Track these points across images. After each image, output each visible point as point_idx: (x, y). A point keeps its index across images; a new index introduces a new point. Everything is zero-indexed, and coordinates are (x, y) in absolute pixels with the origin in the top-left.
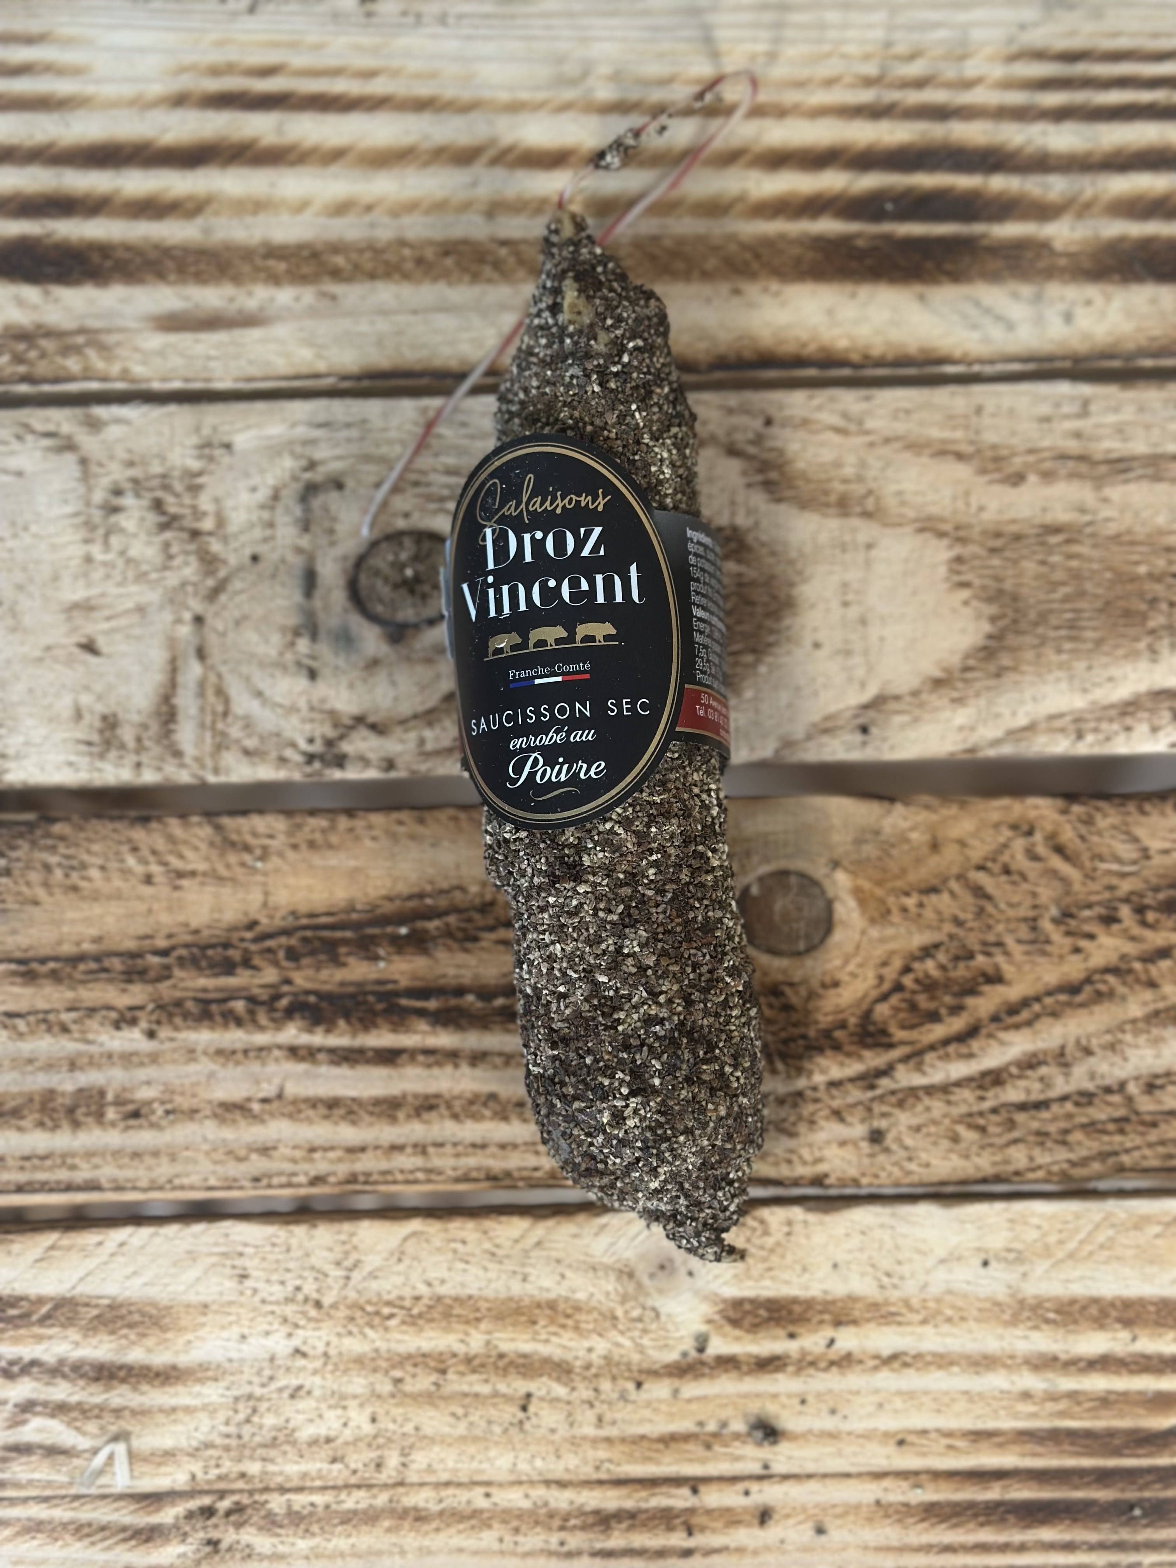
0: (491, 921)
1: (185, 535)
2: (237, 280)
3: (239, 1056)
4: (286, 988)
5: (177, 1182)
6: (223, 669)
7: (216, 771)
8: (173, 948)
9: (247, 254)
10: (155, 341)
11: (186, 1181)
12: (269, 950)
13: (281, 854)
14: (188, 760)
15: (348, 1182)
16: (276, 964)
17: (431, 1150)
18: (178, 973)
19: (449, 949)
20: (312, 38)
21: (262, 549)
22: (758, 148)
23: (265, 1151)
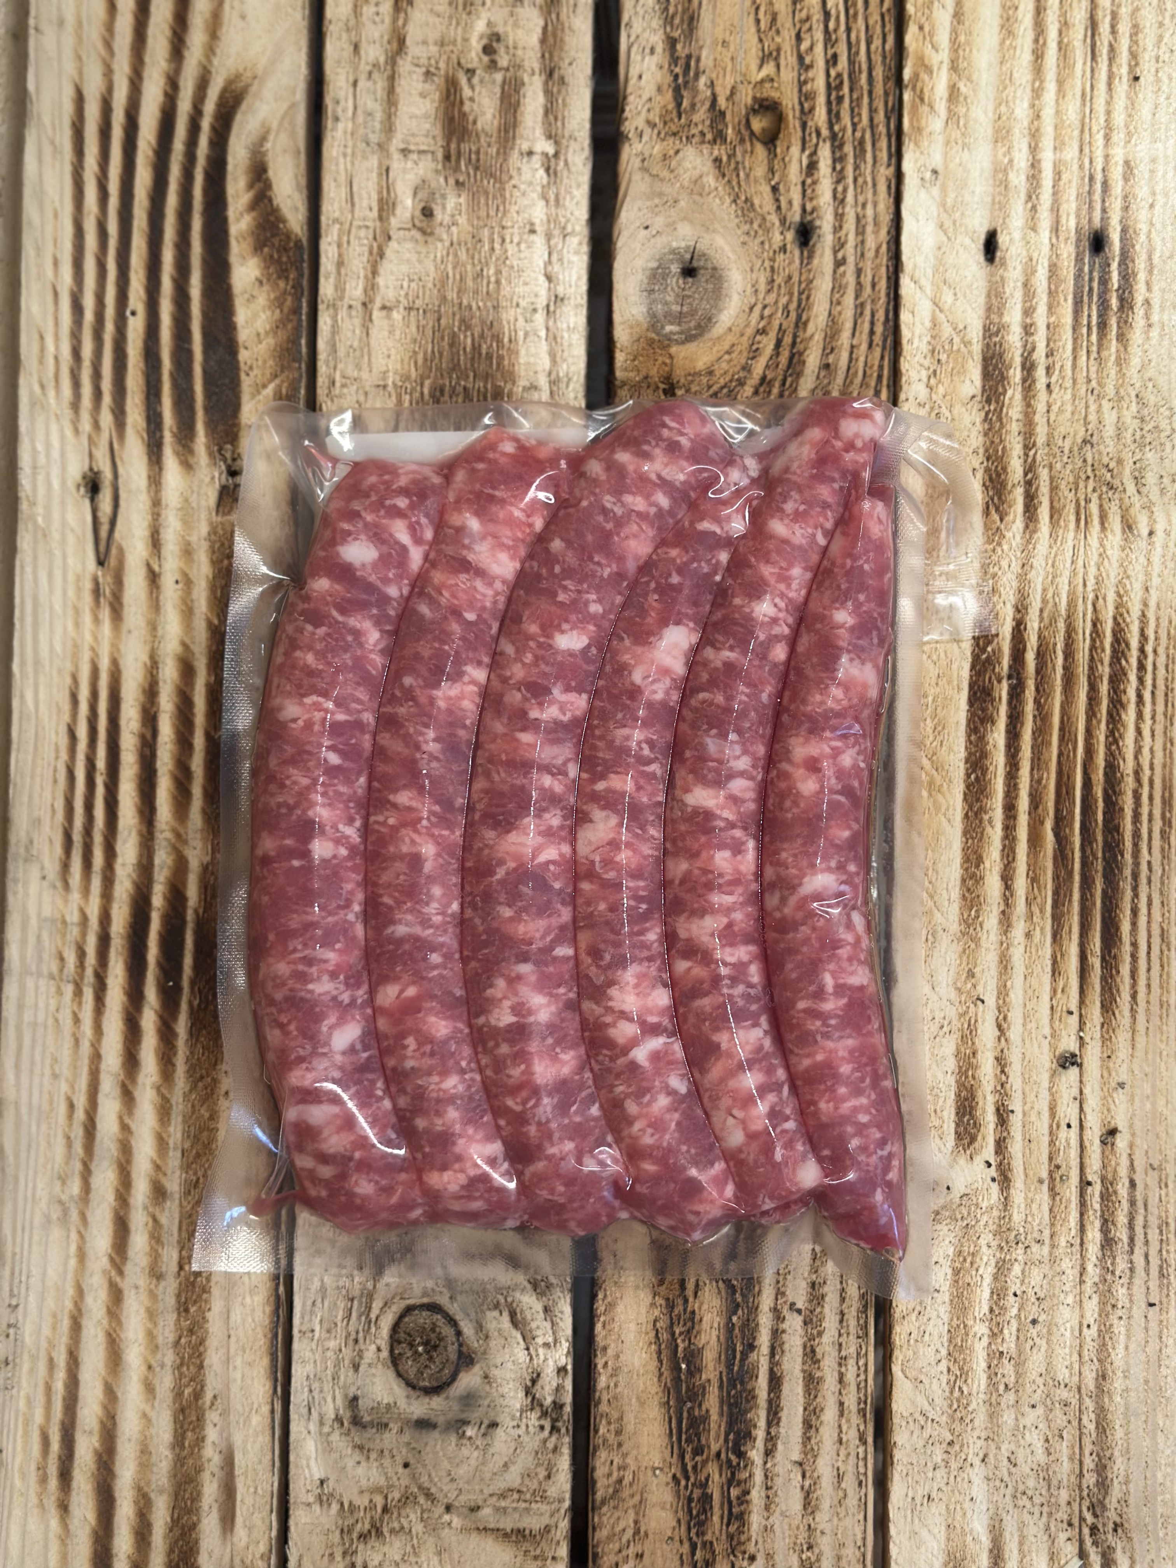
0: (680, 1301)
1: (386, 1517)
2: (199, 1470)
3: (770, 1493)
4: (723, 1456)
5: (859, 1543)
6: (487, 1492)
7: (561, 1501)
8: (690, 1539)
9: (179, 1461)
10: (240, 1533)
11: (859, 1536)
12: (695, 1467)
13: (625, 1455)
14: (552, 1522)
15: (865, 1416)
16: (705, 1463)
17: (843, 1353)
18: (708, 1537)
19: (699, 1332)
20: (22, 1404)
21: (399, 1460)
22: (122, 1077)
23: (840, 1477)
